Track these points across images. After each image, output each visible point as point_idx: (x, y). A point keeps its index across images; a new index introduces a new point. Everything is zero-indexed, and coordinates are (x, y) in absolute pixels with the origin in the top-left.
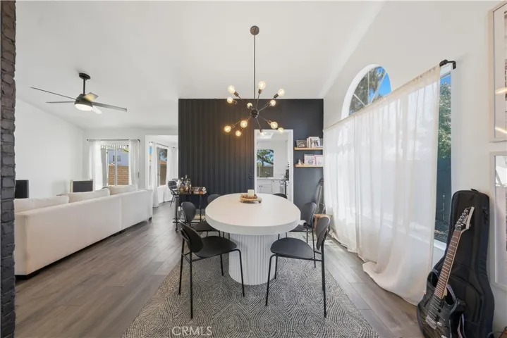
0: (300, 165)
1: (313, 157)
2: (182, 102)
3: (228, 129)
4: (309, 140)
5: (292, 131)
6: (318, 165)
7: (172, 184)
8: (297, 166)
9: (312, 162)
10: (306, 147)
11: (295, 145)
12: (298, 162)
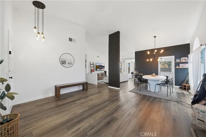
0: (177, 67)
1: (184, 64)
2: (136, 52)
3: (148, 60)
4: (182, 59)
5: (174, 56)
6: (186, 67)
7: (132, 73)
8: (176, 68)
9: (184, 66)
10: (180, 61)
11: (175, 61)
12: (176, 67)
